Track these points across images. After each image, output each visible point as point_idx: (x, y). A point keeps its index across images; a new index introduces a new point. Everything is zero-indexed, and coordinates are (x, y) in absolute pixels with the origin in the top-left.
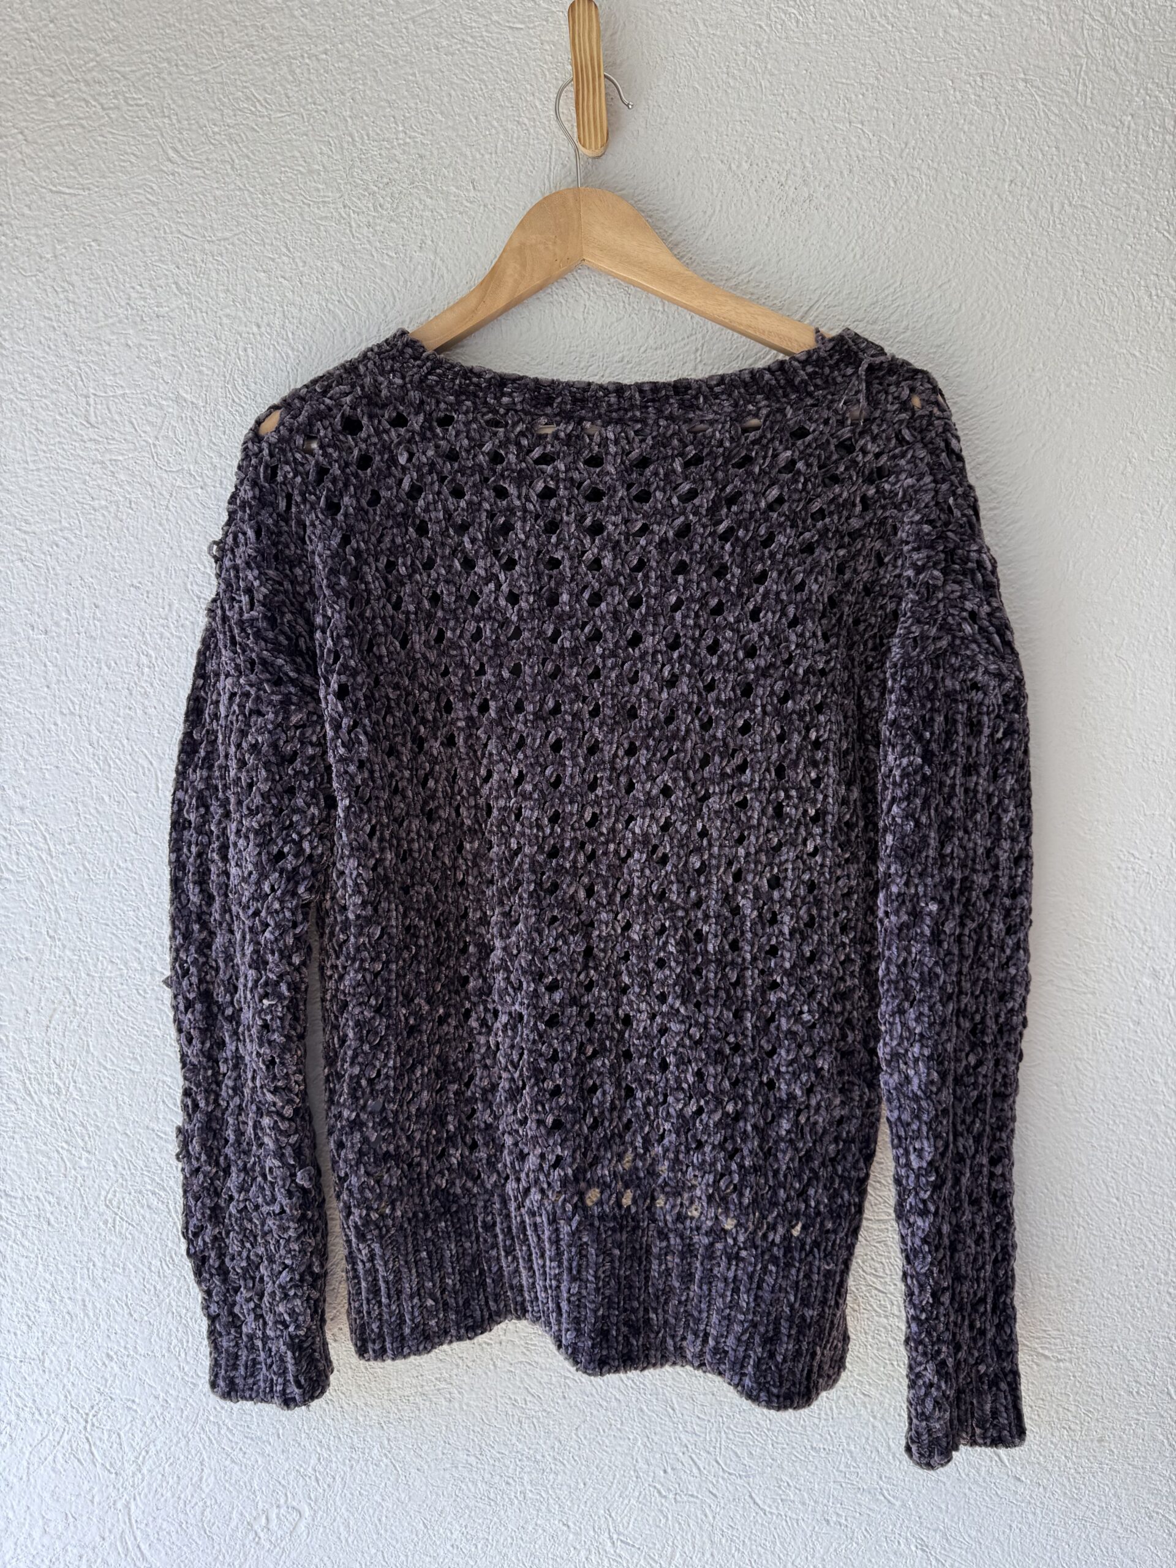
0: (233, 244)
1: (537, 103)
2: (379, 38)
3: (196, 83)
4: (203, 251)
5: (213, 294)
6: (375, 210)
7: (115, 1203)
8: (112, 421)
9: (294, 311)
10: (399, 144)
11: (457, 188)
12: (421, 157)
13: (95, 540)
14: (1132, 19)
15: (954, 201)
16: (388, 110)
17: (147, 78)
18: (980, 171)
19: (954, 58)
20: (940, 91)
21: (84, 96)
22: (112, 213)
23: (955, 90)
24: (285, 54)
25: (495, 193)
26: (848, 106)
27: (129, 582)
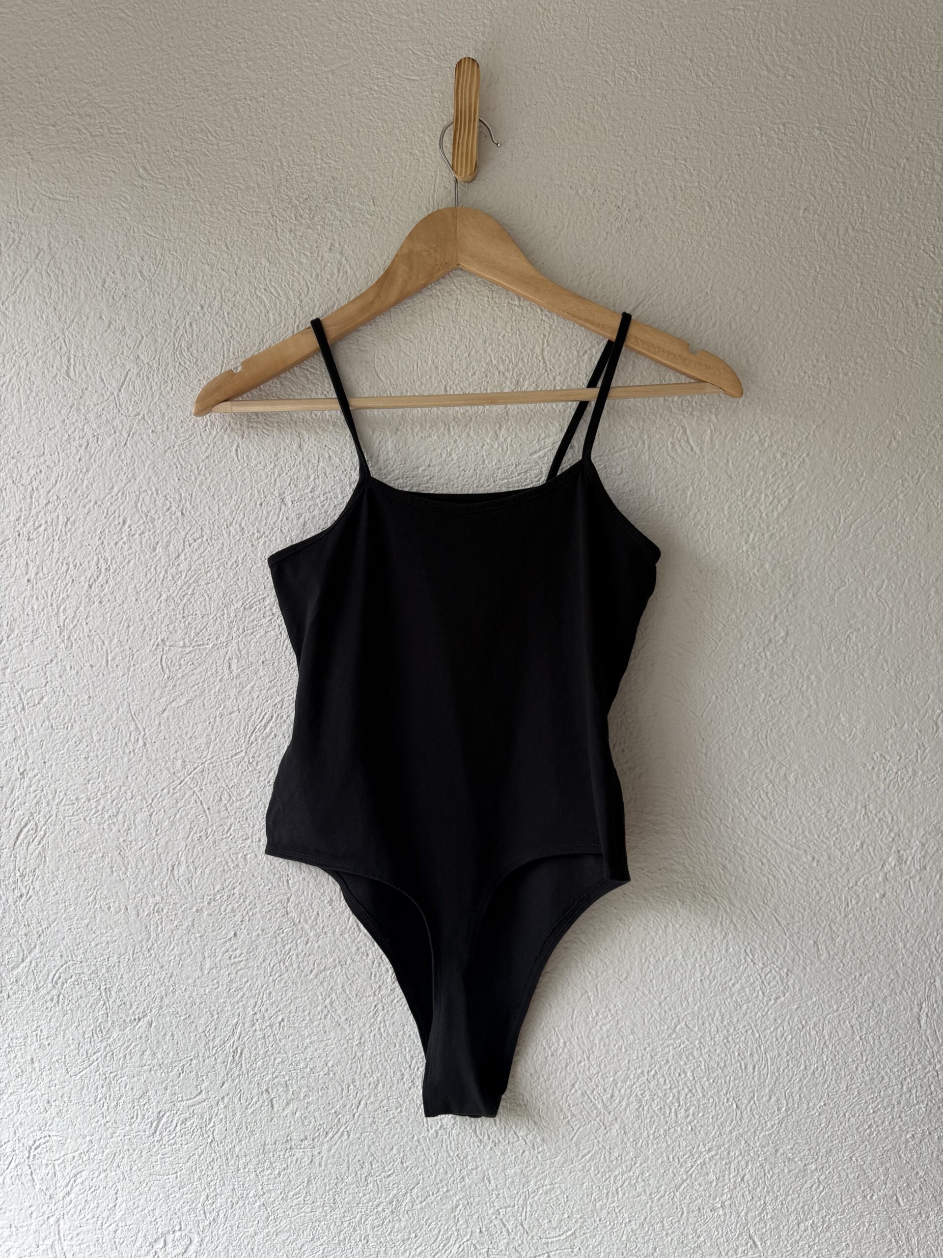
0: (185, 243)
2: (305, 86)
3: (162, 117)
4: (162, 247)
6: (296, 219)
8: (86, 376)
9: (230, 296)
10: (317, 168)
11: (361, 203)
12: (333, 178)
13: (69, 468)
14: (910, 82)
15: (757, 224)
16: (310, 141)
17: (126, 113)
18: (779, 200)
19: (762, 110)
20: (749, 136)
21: (78, 126)
22: (95, 216)
23: (762, 135)
24: (232, 97)
25: (390, 208)
26: (674, 146)
27: (93, 502)
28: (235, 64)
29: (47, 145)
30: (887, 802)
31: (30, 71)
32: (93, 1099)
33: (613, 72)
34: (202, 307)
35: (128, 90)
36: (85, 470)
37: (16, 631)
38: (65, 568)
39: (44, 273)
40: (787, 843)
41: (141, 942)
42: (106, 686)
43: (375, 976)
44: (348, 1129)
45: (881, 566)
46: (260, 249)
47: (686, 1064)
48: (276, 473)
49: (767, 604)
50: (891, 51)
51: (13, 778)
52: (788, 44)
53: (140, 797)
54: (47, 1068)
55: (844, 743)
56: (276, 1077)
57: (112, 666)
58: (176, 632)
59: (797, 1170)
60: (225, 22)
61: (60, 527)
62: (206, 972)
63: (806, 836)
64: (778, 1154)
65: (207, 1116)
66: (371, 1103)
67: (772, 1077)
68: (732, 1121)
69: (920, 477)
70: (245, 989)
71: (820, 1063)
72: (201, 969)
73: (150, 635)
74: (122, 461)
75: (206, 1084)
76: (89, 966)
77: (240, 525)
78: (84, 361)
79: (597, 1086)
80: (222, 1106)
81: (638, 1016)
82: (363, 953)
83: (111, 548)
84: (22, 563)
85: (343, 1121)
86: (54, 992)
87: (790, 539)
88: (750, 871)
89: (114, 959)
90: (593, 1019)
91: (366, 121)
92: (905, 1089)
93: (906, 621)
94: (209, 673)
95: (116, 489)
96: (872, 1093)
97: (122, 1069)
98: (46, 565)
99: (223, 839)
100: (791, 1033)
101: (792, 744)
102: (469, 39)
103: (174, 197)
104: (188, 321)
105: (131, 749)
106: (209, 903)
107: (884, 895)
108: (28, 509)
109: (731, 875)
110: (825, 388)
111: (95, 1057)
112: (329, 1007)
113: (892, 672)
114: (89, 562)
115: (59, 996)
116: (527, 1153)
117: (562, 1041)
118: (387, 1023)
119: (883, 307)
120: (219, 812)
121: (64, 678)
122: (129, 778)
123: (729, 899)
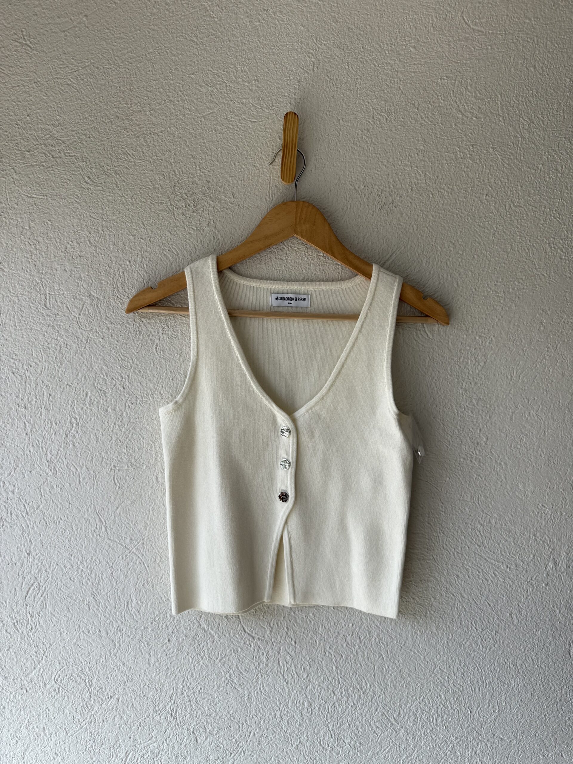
0: (117, 223)
1: (263, 157)
2: (187, 126)
3: (98, 146)
4: (102, 226)
5: (107, 246)
6: (186, 207)
7: (59, 681)
8: (58, 306)
9: (147, 255)
10: (197, 176)
11: (225, 197)
12: (208, 182)
13: (49, 363)
14: (542, 120)
15: (460, 204)
16: (192, 159)
17: (75, 143)
18: (472, 190)
19: (460, 138)
20: (453, 153)
21: (44, 151)
22: (58, 207)
23: (460, 152)
24: (142, 133)
25: (243, 199)
26: (410, 159)
27: (66, 383)
28: (143, 112)
29: (24, 163)
30: (547, 532)
31: (11, 117)
32: (84, 748)
33: (373, 116)
34: (130, 262)
35: (75, 129)
36: (59, 364)
37: (20, 466)
38: (49, 425)
39: (27, 243)
40: (492, 559)
41: (110, 650)
42: (79, 496)
43: (256, 657)
44: (244, 750)
45: (538, 398)
46: (165, 226)
47: (440, 691)
48: (181, 360)
49: (475, 423)
50: (530, 103)
51: (23, 557)
52: (473, 99)
53: (105, 563)
54: (54, 733)
55: (521, 500)
56: (199, 723)
57: (83, 484)
58: (122, 460)
59: (506, 745)
60: (135, 87)
61: (45, 399)
62: (152, 665)
63: (502, 554)
64: (495, 737)
65: (156, 751)
66: (257, 733)
67: (489, 693)
68: (468, 721)
69: (557, 346)
70: (177, 673)
71: (516, 683)
72: (149, 664)
73: (106, 463)
74: (84, 358)
75: (155, 731)
76: (77, 669)
77: (160, 393)
78: (55, 297)
79: (390, 709)
80: (166, 744)
81: (412, 667)
82: (248, 645)
83: (79, 412)
84: (22, 425)
85: (241, 745)
86: (56, 686)
87: (486, 385)
88: (472, 577)
89: (94, 662)
90: (386, 670)
91: (226, 146)
92: (563, 692)
93: (553, 428)
94: (144, 484)
95: (80, 374)
96: (546, 696)
97: (102, 729)
98: (37, 424)
99: (158, 584)
100: (499, 667)
101: (493, 502)
102: (286, 96)
103: (108, 194)
104: (121, 270)
105: (98, 533)
106: (152, 623)
107: (547, 584)
108: (24, 390)
109: (462, 580)
110: (502, 297)
111: (84, 723)
112: (229, 678)
113: (546, 458)
114: (65, 421)
115: (59, 688)
116: (351, 752)
117: (368, 685)
118: (264, 685)
119: (533, 250)
120: (155, 568)
121: (52, 492)
122: (97, 552)
123: (461, 594)
